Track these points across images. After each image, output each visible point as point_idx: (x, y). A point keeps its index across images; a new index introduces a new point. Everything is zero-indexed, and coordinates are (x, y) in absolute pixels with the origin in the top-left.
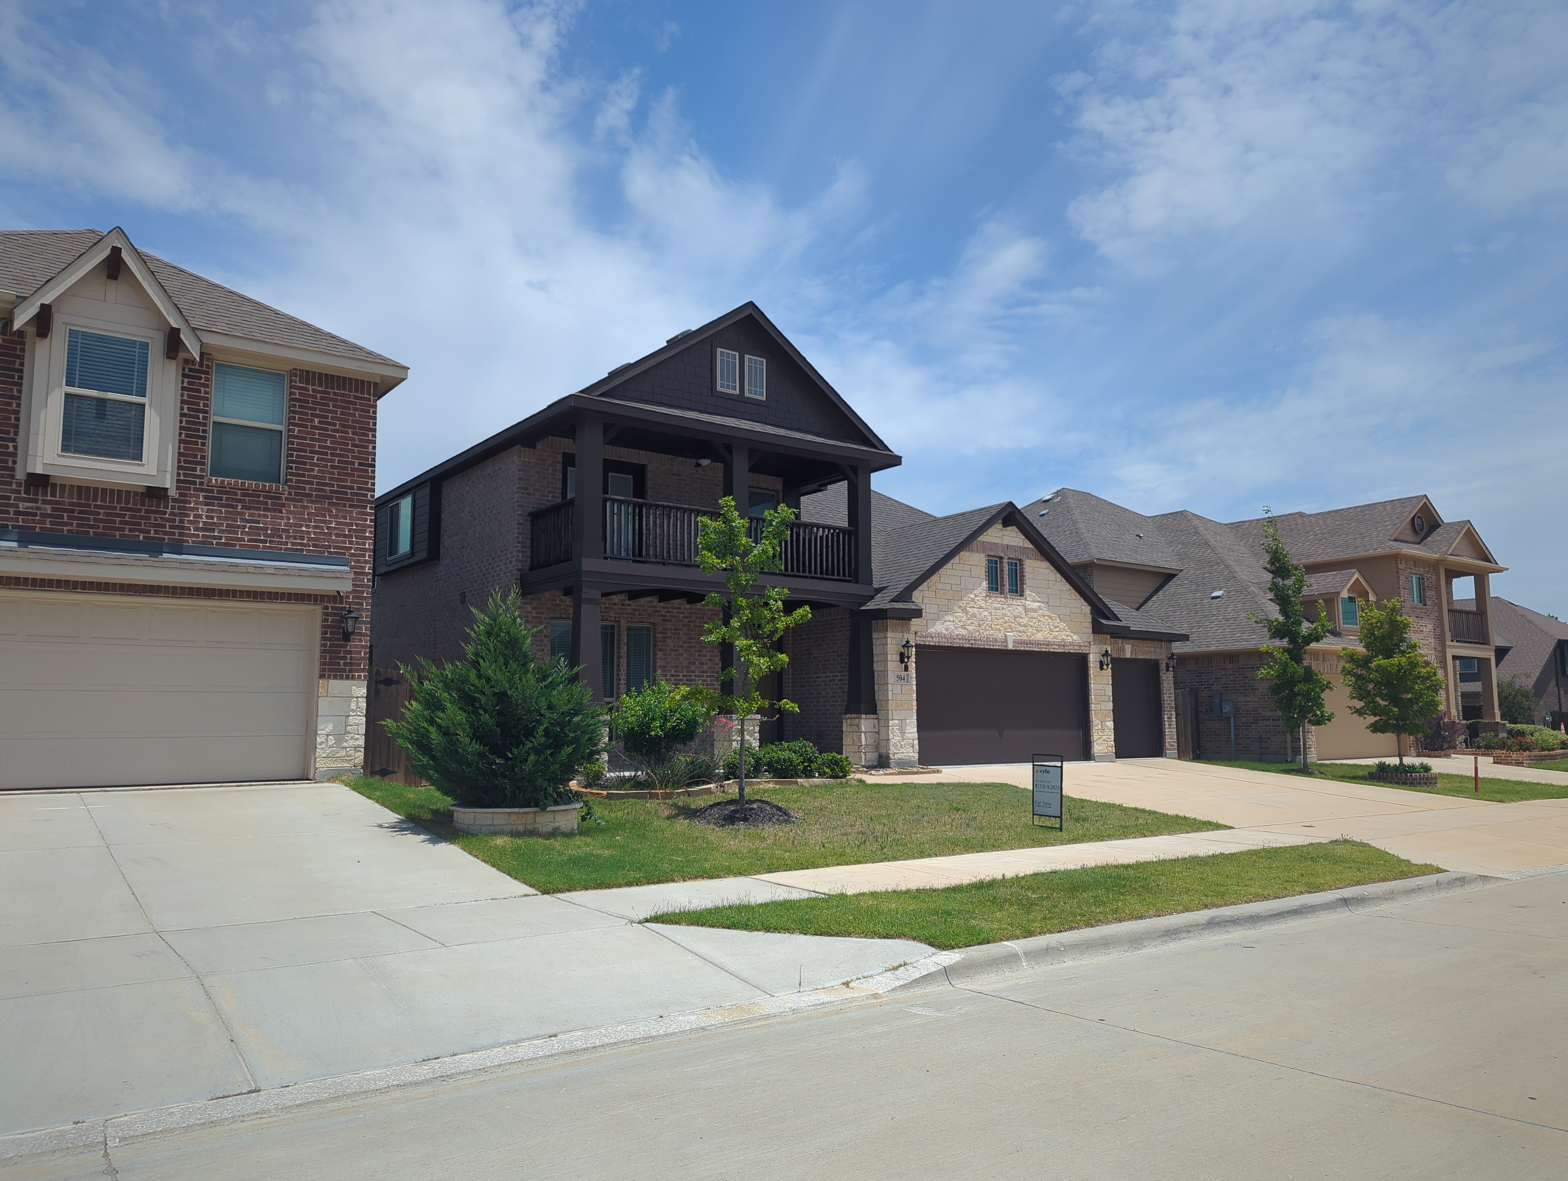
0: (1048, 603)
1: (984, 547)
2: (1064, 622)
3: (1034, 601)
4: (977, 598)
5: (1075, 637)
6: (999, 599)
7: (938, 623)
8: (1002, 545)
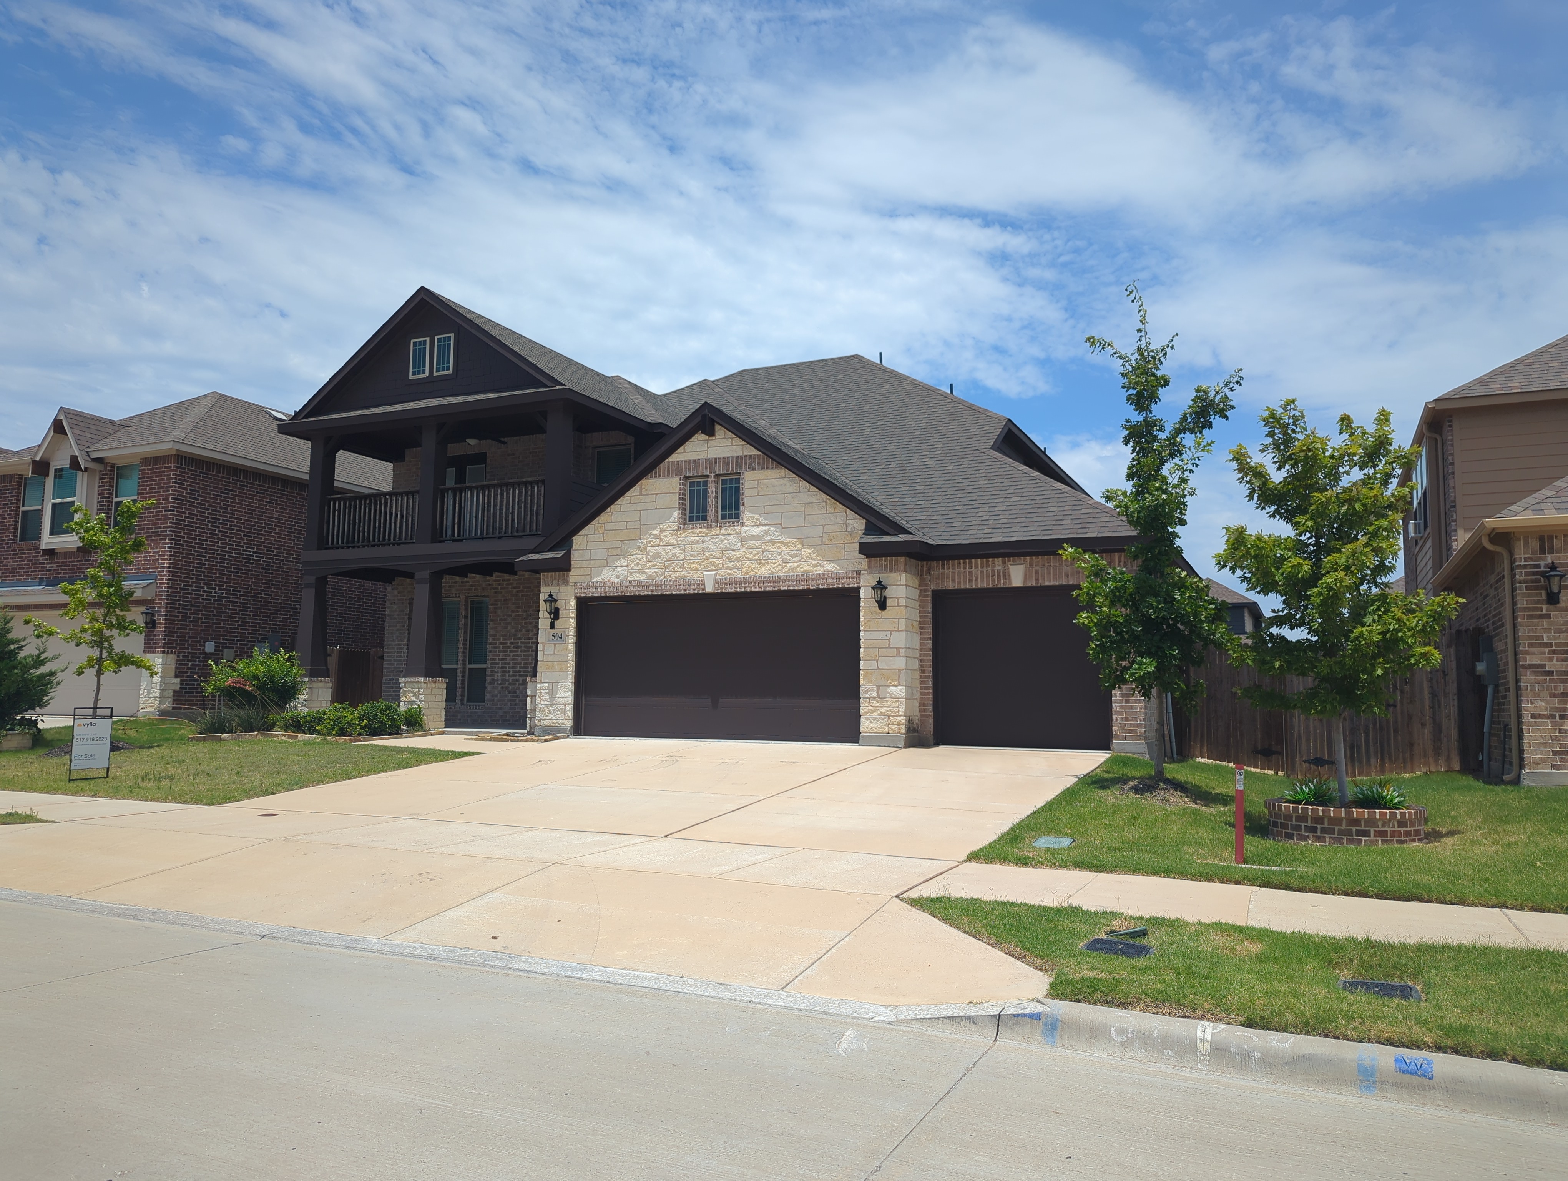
0: (781, 524)
1: (678, 469)
2: (810, 546)
3: (758, 526)
4: (664, 534)
5: (829, 567)
6: (698, 531)
7: (605, 570)
8: (706, 460)
